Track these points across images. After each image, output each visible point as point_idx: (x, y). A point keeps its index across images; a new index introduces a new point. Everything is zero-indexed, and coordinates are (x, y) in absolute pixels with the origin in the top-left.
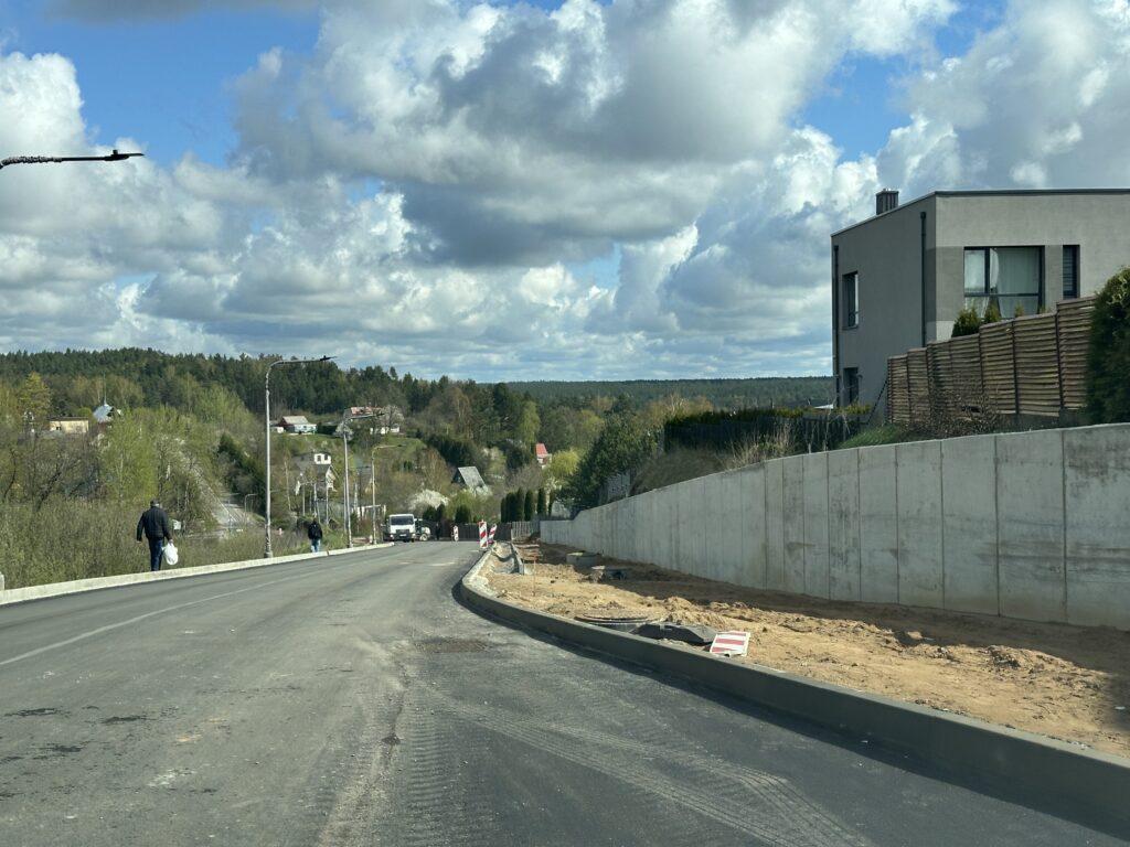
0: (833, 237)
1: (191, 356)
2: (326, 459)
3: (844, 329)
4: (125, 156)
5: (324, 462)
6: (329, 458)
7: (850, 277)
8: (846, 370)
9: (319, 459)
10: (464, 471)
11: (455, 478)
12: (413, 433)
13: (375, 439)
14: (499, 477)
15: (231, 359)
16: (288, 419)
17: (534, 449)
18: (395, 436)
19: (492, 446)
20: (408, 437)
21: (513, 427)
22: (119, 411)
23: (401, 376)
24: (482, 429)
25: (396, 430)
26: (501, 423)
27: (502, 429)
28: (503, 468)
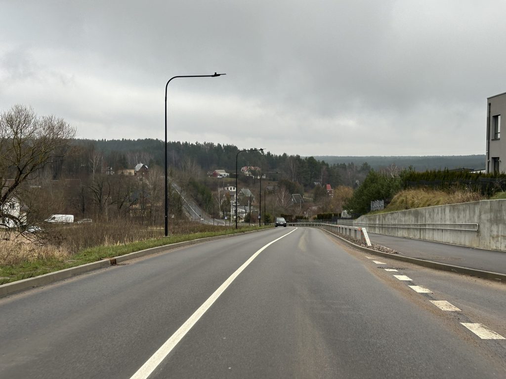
0: (488, 99)
1: (175, 143)
2: (234, 189)
3: (492, 140)
4: (219, 75)
5: (233, 190)
6: (235, 189)
7: (496, 117)
8: (492, 158)
9: (231, 188)
10: (294, 196)
11: (291, 199)
12: (272, 179)
13: (255, 181)
14: (310, 199)
15: (192, 144)
16: (217, 171)
17: (326, 186)
18: (264, 179)
19: (307, 185)
20: (270, 180)
21: (316, 177)
22: (146, 166)
23: (265, 152)
24: (302, 177)
25: (264, 177)
26: (311, 174)
27: (311, 178)
28: (312, 195)
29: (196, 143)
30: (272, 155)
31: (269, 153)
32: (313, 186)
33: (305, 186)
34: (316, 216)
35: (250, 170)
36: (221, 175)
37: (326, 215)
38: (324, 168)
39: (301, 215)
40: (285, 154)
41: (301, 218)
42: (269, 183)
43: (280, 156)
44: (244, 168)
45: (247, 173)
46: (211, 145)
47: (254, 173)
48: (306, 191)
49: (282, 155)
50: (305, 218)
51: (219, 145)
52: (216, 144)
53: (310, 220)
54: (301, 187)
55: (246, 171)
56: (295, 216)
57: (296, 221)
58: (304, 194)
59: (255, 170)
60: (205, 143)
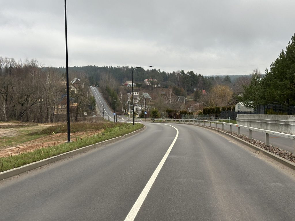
2: (138, 93)
5: (137, 94)
9: (135, 93)
10: (180, 97)
11: (178, 99)
12: (165, 87)
13: (153, 88)
14: (192, 100)
15: (115, 67)
16: (128, 82)
17: (202, 91)
18: (159, 87)
19: (189, 91)
20: (163, 88)
21: (195, 85)
22: (79, 80)
23: (162, 71)
24: (186, 85)
25: (159, 86)
26: (191, 83)
27: (191, 86)
28: (193, 97)
29: (118, 67)
30: (166, 73)
31: (164, 72)
32: (193, 91)
33: (188, 91)
34: (201, 111)
35: (150, 81)
36: (130, 85)
37: (213, 110)
38: (201, 78)
39: (185, 110)
40: (174, 72)
41: (186, 113)
42: (163, 90)
43: (171, 73)
44: (146, 80)
45: (148, 83)
46: (127, 68)
47: (152, 83)
48: (188, 95)
49: (172, 73)
50: (190, 113)
51: (132, 68)
52: (130, 67)
53: (195, 115)
54: (184, 91)
55: (147, 82)
56: (179, 112)
57: (180, 116)
58: (187, 96)
59: (153, 81)
60: (123, 67)
